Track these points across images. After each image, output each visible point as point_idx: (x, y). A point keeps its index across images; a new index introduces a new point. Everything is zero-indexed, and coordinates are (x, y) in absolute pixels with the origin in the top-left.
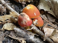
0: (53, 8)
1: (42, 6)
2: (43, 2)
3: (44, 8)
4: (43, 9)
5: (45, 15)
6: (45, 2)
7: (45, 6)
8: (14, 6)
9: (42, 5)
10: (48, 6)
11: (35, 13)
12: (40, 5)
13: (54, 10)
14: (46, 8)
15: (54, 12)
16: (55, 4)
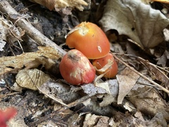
0: (139, 28)
1: (112, 21)
2: (115, 10)
3: (118, 27)
4: (115, 28)
5: (120, 44)
6: (120, 9)
7: (120, 22)
8: (39, 20)
9: (112, 18)
10: (129, 20)
11: (99, 47)
12: (109, 18)
13: (140, 32)
14: (122, 27)
15: (141, 38)
16: (143, 18)
